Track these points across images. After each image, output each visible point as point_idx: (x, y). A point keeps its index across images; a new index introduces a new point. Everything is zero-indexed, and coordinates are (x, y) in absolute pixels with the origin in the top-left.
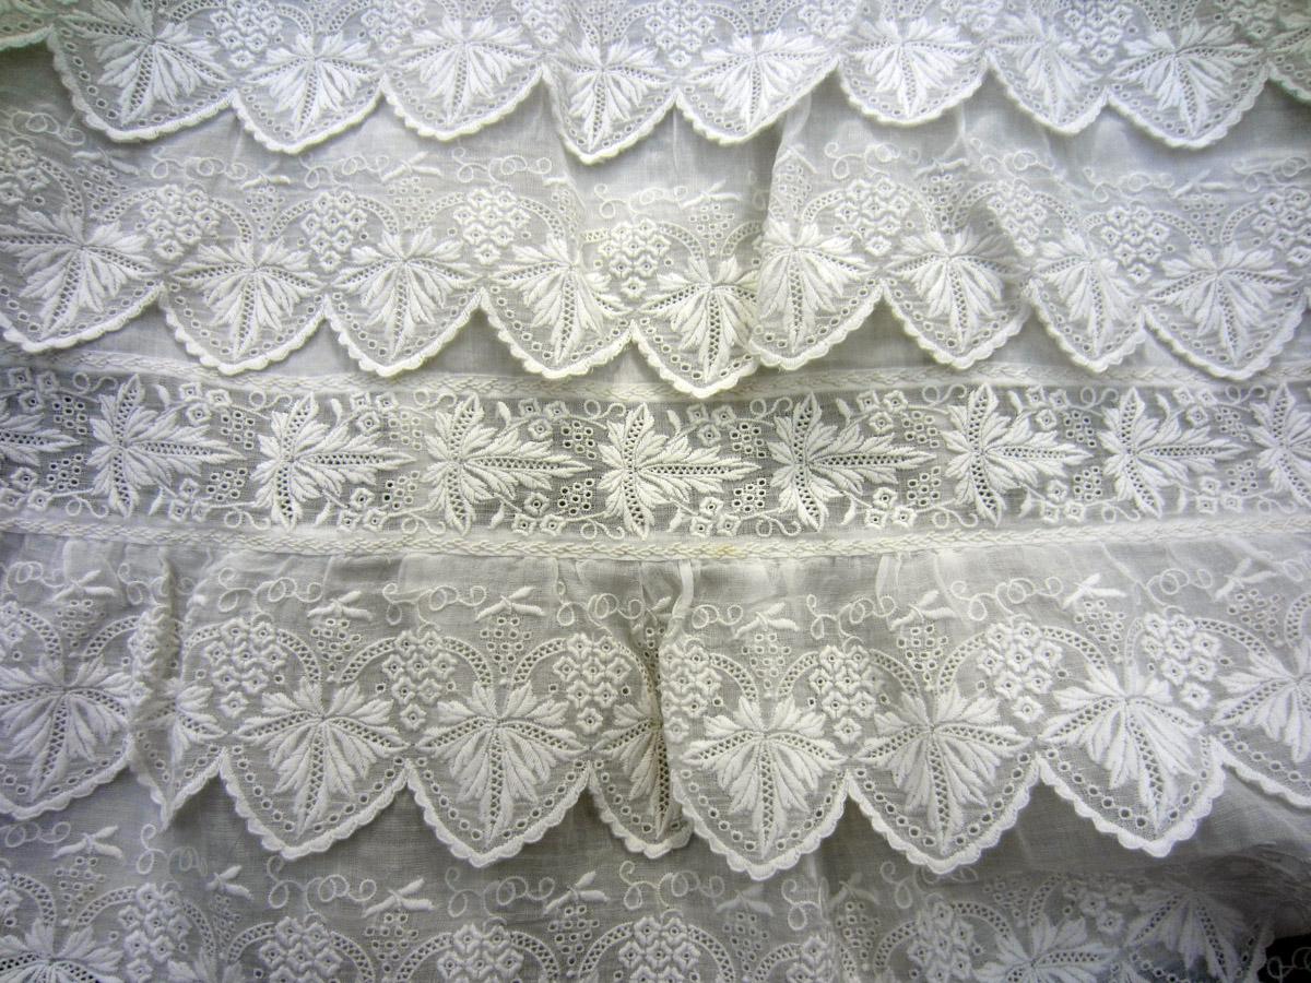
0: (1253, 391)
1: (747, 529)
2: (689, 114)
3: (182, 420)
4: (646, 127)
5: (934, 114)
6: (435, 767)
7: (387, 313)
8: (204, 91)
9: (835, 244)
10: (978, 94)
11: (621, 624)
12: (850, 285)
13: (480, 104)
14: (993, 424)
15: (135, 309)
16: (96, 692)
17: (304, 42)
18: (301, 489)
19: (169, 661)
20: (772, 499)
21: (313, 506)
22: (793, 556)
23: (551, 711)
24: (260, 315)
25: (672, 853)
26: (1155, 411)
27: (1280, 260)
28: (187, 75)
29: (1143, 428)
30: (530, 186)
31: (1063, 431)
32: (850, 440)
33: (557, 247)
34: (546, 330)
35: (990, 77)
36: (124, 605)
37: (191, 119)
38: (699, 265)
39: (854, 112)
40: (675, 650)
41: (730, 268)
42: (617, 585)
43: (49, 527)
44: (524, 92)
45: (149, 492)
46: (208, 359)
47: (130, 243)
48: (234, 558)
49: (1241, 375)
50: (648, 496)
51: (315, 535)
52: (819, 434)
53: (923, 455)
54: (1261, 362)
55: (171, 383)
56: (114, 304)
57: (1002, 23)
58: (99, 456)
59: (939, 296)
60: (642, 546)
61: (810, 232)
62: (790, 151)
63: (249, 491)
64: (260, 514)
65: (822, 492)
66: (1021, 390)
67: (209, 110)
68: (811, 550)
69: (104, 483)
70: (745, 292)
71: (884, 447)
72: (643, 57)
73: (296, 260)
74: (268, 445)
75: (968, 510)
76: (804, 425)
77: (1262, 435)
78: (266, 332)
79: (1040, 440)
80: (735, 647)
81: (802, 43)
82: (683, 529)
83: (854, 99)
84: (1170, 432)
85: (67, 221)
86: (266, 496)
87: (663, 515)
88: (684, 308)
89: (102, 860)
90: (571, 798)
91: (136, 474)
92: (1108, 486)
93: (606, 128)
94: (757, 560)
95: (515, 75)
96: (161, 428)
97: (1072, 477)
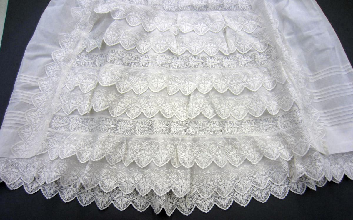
0: (242, 121)
1: (186, 134)
2: (181, 91)
3: (128, 125)
4: (176, 92)
5: (207, 92)
6: (155, 158)
7: (149, 111)
8: (129, 88)
9: (197, 106)
10: (212, 89)
11: (173, 144)
12: (198, 110)
14: (212, 125)
15: (123, 112)
16: (118, 153)
17: (140, 82)
18: (140, 131)
19: (127, 149)
20: (189, 131)
21: (141, 133)
22: (191, 137)
23: (166, 152)
24: (136, 112)
25: (178, 168)
26: (230, 123)
27: (245, 107)
28: (127, 86)
29: (229, 125)
30: (164, 97)
31: (220, 125)
32: (197, 126)
33: (167, 104)
35: (213, 87)
36: (121, 143)
37: (128, 91)
38: (181, 108)
39: (199, 92)
40: (179, 147)
41: (185, 108)
42: (173, 140)
43: (113, 135)
44: (164, 87)
45: (124, 132)
46: (131, 118)
47: (122, 105)
48: (134, 139)
49: (240, 120)
50: (176, 131)
51: (142, 136)
52: (194, 125)
53: (205, 128)
54: (243, 118)
55: (126, 121)
56: (121, 112)
57: (215, 81)
58: (118, 128)
59: (207, 112)
60: (175, 136)
61: (194, 105)
62: (191, 96)
63: (135, 131)
64: (136, 134)
65: (194, 131)
66: (215, 121)
67: (130, 90)
68: (193, 137)
69: (119, 131)
70: (187, 111)
71: (201, 127)
72: (176, 84)
73: (139, 106)
74: (136, 127)
75: (209, 133)
76: (192, 124)
77: (243, 126)
78: (136, 114)
79: (217, 126)
80: (185, 146)
81: (194, 84)
82: (180, 134)
83: (199, 90)
84: (232, 126)
85: (116, 103)
86: (137, 132)
87: (178, 133)
88: (180, 112)
90: (169, 160)
91: (122, 130)
92: (225, 131)
93: (172, 91)
94: (188, 138)
95: (163, 85)
96: (126, 125)
97: (221, 130)
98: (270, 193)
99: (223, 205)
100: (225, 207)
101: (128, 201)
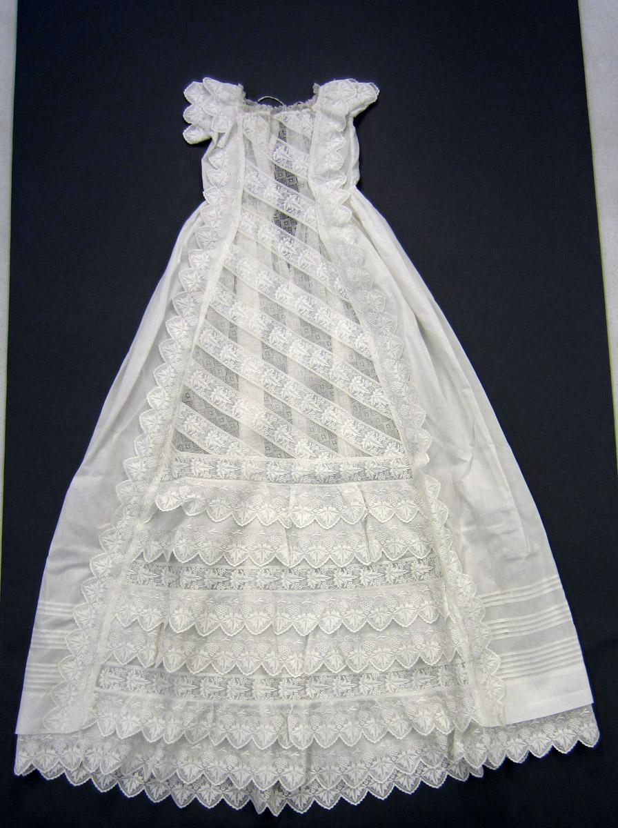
0: (386, 673)
1: (302, 698)
2: (295, 628)
3: (215, 684)
4: (288, 629)
5: (333, 632)
6: (256, 736)
7: (247, 665)
8: (216, 624)
9: (317, 654)
10: (341, 627)
11: (282, 714)
12: (319, 661)
13: (261, 628)
14: (340, 682)
15: (208, 665)
16: (202, 725)
17: (231, 614)
18: (234, 694)
19: (215, 720)
20: (305, 693)
21: (236, 696)
22: (309, 702)
23: (272, 728)
24: (226, 664)
25: (290, 749)
26: (368, 677)
27: (392, 651)
28: (213, 622)
29: (366, 680)
30: (268, 642)
31: (352, 682)
32: (318, 684)
33: (273, 653)
34: (272, 668)
35: (342, 624)
36: (206, 712)
37: (213, 630)
38: (295, 655)
39: (321, 630)
40: (289, 718)
41: (301, 655)
42: (282, 708)
43: (194, 701)
44: (268, 626)
45: (210, 695)
46: (220, 673)
47: (206, 654)
48: (225, 705)
49: (383, 671)
50: (286, 693)
51: (236, 701)
52: (313, 683)
53: (329, 687)
54: (387, 669)
55: (213, 678)
56: (204, 664)
57: (346, 613)
58: (201, 689)
59: (333, 662)
60: (285, 702)
61: (313, 652)
62: (310, 639)
63: (226, 694)
64: (228, 698)
65: (313, 692)
66: (345, 676)
67: (216, 628)
68: (311, 702)
69: (202, 693)
70: (303, 659)
71: (323, 685)
72: (287, 616)
73: (231, 654)
74: (228, 687)
75: (335, 695)
76: (311, 682)
77: (386, 680)
78: (227, 667)
79: (348, 684)
80: (299, 717)
81: (313, 616)
82: (292, 699)
83: (321, 628)
84: (371, 681)
85: (197, 652)
86: (229, 695)
87: (288, 696)
88: (292, 662)
89: (198, 749)
90: (275, 740)
91: (208, 692)
92: (359, 690)
93: (281, 628)
94: (304, 703)
95: (267, 622)
96: (212, 685)
97: (353, 689)
98: (421, 779)
99: (353, 798)
100: (355, 801)
101: (218, 795)
